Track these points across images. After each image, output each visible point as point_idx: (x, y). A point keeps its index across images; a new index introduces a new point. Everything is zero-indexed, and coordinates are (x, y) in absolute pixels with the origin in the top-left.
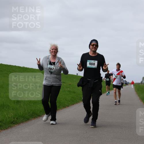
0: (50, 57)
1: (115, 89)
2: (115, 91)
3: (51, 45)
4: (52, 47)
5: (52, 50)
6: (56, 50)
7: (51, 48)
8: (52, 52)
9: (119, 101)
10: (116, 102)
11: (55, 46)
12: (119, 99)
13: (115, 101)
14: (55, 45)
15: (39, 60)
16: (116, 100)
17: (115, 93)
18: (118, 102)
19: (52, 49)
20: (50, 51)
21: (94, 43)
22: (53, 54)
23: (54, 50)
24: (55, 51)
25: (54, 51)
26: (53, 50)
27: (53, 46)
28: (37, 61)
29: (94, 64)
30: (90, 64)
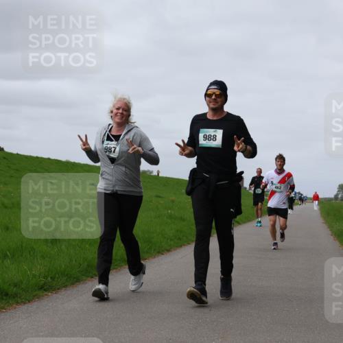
2: (272, 222)
3: (115, 98)
4: (117, 104)
5: (115, 111)
6: (125, 111)
7: (114, 106)
8: (117, 113)
10: (275, 244)
11: (125, 101)
14: (124, 99)
19: (117, 106)
20: (112, 112)
23: (120, 111)
24: (125, 113)
25: (122, 114)
26: (118, 109)
29: (215, 138)
30: (206, 138)
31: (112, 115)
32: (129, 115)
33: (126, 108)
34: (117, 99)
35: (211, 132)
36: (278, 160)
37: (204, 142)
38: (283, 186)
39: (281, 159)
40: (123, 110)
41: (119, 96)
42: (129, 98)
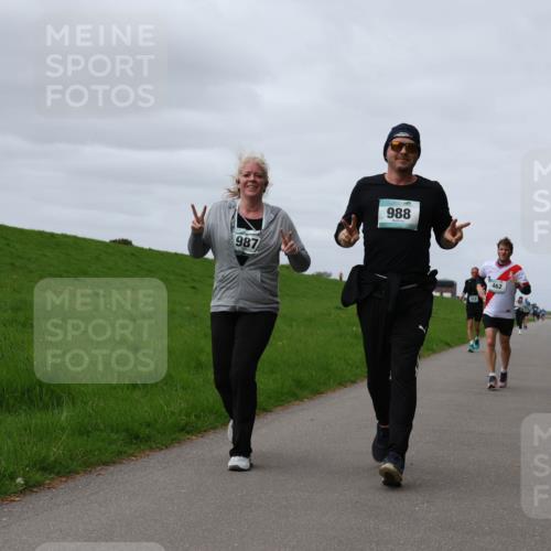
0: (239, 202)
1: (489, 330)
2: (489, 340)
3: (240, 159)
4: (244, 167)
5: (243, 179)
6: (260, 177)
7: (240, 172)
8: (245, 185)
9: (504, 377)
10: (493, 378)
11: (257, 160)
12: (502, 370)
13: (491, 374)
15: (199, 215)
16: (494, 371)
17: (492, 345)
18: (499, 379)
19: (245, 172)
20: (238, 182)
21: (402, 137)
22: (250, 194)
23: (252, 178)
24: (258, 180)
25: (254, 182)
26: (246, 176)
27: (247, 162)
28: (193, 218)
29: (407, 214)
30: (391, 213)
31: (240, 186)
32: (266, 184)
33: (260, 172)
34: (243, 159)
35: (401, 204)
36: (501, 246)
37: (390, 221)
38: (504, 284)
39: (507, 246)
40: (255, 175)
41: (246, 155)
42: (263, 156)
